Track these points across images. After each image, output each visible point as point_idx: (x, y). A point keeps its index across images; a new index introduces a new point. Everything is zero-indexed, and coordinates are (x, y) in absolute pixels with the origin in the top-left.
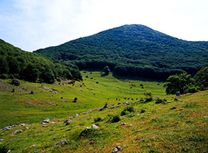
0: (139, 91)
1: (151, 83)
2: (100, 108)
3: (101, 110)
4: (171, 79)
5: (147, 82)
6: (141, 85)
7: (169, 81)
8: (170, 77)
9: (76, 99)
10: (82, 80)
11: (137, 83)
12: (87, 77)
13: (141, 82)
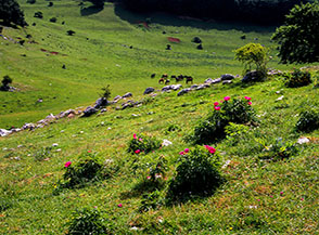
0: (189, 56)
1: (225, 33)
2: (85, 109)
3: (88, 114)
4: (298, 15)
5: (212, 32)
6: (197, 40)
7: (291, 22)
8: (297, 8)
9: (7, 80)
10: (24, 24)
11: (186, 33)
12: (39, 15)
13: (196, 32)
